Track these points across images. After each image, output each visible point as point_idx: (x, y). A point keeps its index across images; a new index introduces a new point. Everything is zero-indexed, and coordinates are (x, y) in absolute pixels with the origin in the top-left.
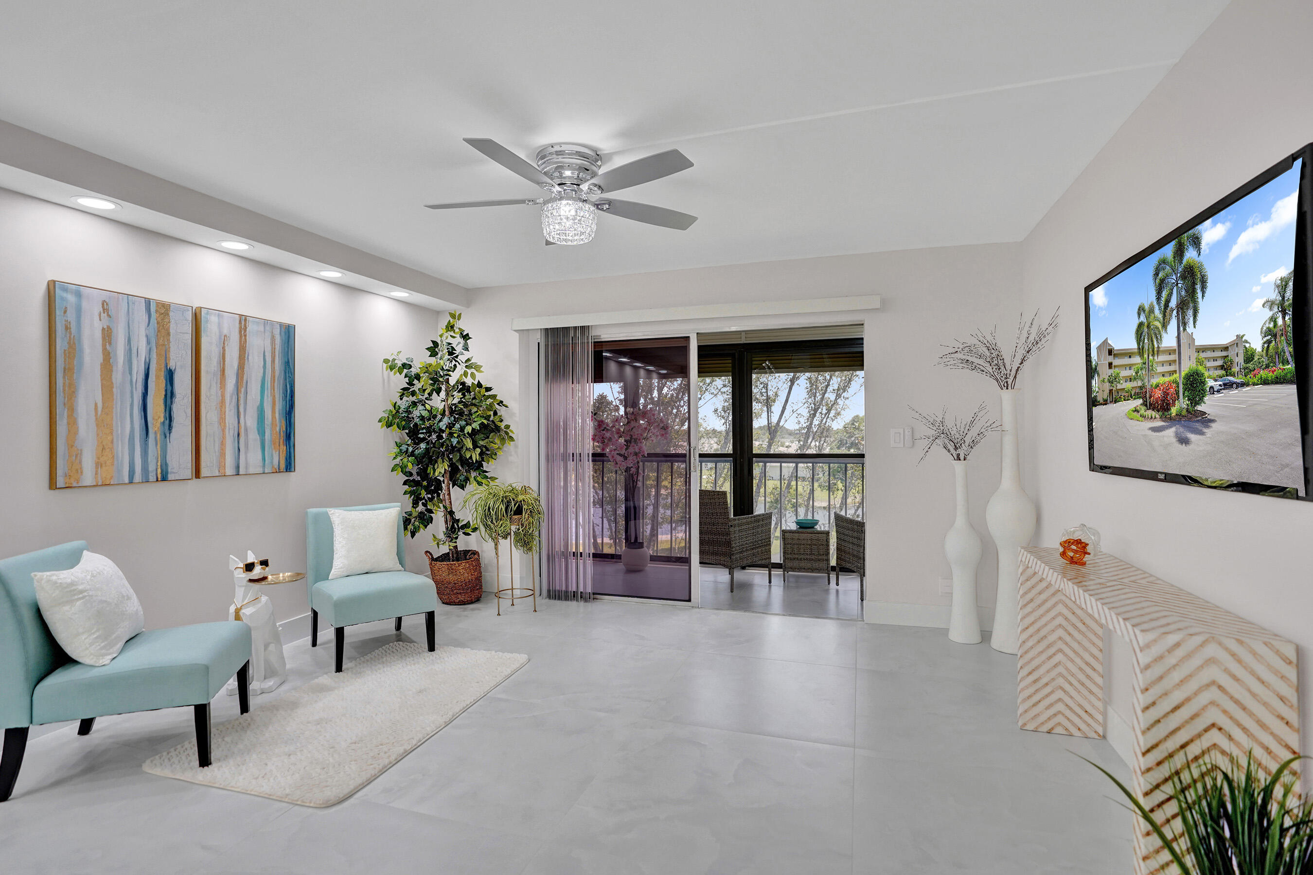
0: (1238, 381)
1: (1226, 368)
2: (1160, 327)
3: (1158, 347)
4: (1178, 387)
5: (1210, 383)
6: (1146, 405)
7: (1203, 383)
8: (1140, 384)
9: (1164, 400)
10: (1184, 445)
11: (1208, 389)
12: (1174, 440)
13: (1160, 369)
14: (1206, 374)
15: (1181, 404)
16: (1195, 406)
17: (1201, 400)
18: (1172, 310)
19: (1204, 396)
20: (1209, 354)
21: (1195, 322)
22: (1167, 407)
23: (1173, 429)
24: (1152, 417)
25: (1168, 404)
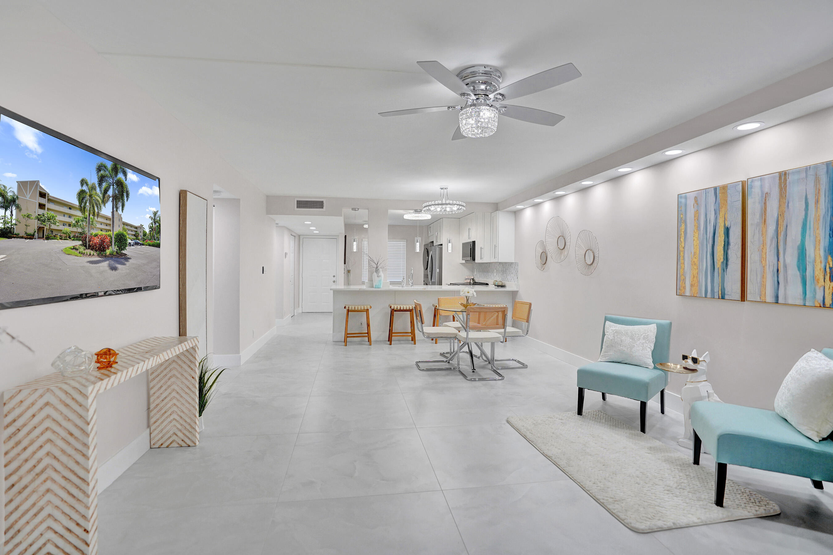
0: (141, 242)
1: (136, 236)
2: (100, 201)
3: (98, 212)
4: (111, 239)
5: (129, 241)
6: (86, 246)
7: (126, 240)
8: (80, 230)
9: (101, 245)
10: (114, 271)
11: (128, 243)
12: (108, 268)
13: (99, 226)
14: (127, 236)
15: (113, 248)
16: (121, 251)
17: (124, 249)
18: (109, 197)
19: (126, 247)
20: (129, 228)
21: (122, 210)
22: (103, 249)
23: (107, 262)
24: (90, 255)
25: (104, 248)
